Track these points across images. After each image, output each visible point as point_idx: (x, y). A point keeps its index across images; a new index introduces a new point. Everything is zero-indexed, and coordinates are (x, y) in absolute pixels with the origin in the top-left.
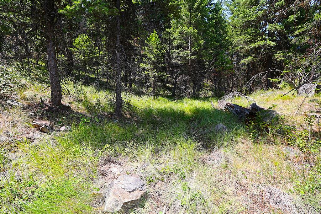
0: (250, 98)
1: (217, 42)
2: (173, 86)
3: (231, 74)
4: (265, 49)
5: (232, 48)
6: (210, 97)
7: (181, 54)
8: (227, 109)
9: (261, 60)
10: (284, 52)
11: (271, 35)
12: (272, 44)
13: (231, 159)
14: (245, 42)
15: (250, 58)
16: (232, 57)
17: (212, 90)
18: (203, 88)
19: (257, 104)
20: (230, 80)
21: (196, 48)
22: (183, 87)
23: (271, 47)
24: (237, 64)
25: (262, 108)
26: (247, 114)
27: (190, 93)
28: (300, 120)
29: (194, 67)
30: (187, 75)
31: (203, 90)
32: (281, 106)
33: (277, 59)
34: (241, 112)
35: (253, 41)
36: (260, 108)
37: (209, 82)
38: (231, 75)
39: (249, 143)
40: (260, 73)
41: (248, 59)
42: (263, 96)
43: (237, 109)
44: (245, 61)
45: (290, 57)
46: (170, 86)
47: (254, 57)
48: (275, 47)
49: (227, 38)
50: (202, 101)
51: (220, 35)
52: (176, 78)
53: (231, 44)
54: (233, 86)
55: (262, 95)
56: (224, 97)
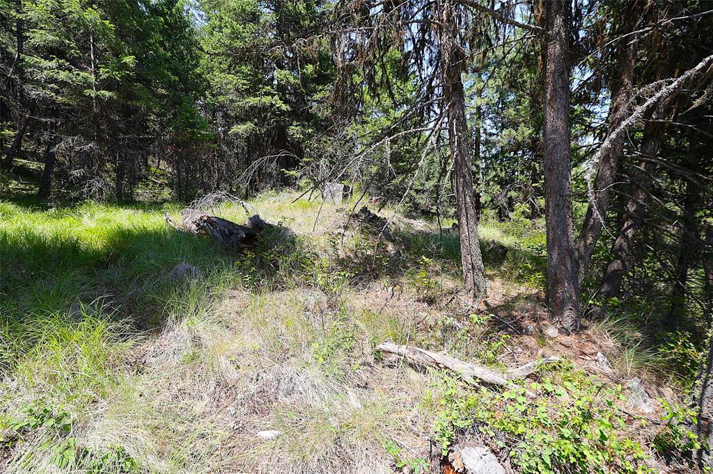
0: (248, 205)
1: (175, 72)
2: (43, 166)
3: (213, 151)
4: (274, 113)
5: (213, 96)
6: (165, 201)
7: (63, 75)
8: (202, 228)
9: (268, 133)
10: (303, 126)
11: (282, 89)
12: (284, 107)
13: (206, 338)
14: (237, 90)
15: (249, 126)
16: (214, 116)
17: (170, 185)
18: (147, 179)
19: (262, 217)
20: (213, 166)
21: (113, 70)
22: (76, 173)
23: (283, 113)
24: (225, 132)
25: (270, 225)
26: (242, 238)
27: (101, 189)
28: (323, 241)
29: (110, 122)
30: (89, 138)
31: (148, 185)
32: (299, 220)
33: (293, 135)
34: (231, 233)
35: (252, 91)
36: (267, 224)
37: (163, 165)
38: (214, 155)
39: (244, 294)
40: (265, 158)
41: (246, 126)
42: (274, 202)
43: (222, 228)
44: (240, 129)
45: (310, 136)
46: (33, 165)
47: (256, 124)
48: (289, 114)
49: (198, 70)
50: (140, 211)
51: (182, 58)
52: (51, 144)
53: (209, 87)
54: (220, 178)
55: (273, 199)
56: (195, 201)
